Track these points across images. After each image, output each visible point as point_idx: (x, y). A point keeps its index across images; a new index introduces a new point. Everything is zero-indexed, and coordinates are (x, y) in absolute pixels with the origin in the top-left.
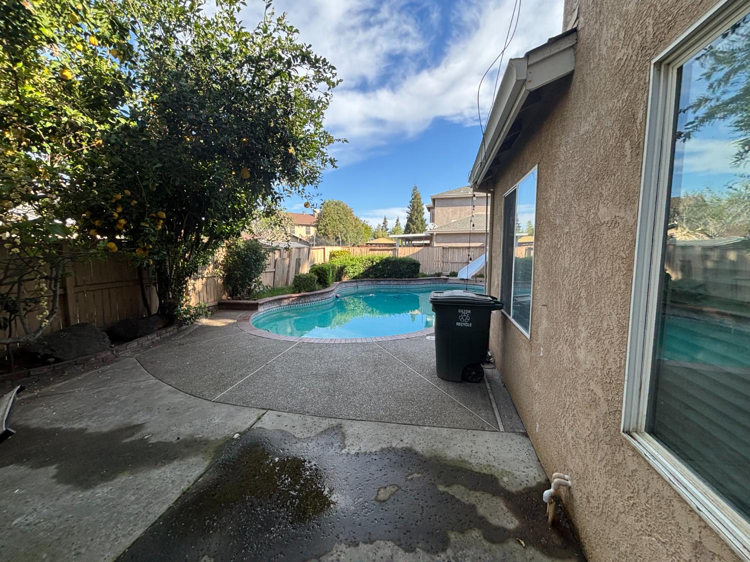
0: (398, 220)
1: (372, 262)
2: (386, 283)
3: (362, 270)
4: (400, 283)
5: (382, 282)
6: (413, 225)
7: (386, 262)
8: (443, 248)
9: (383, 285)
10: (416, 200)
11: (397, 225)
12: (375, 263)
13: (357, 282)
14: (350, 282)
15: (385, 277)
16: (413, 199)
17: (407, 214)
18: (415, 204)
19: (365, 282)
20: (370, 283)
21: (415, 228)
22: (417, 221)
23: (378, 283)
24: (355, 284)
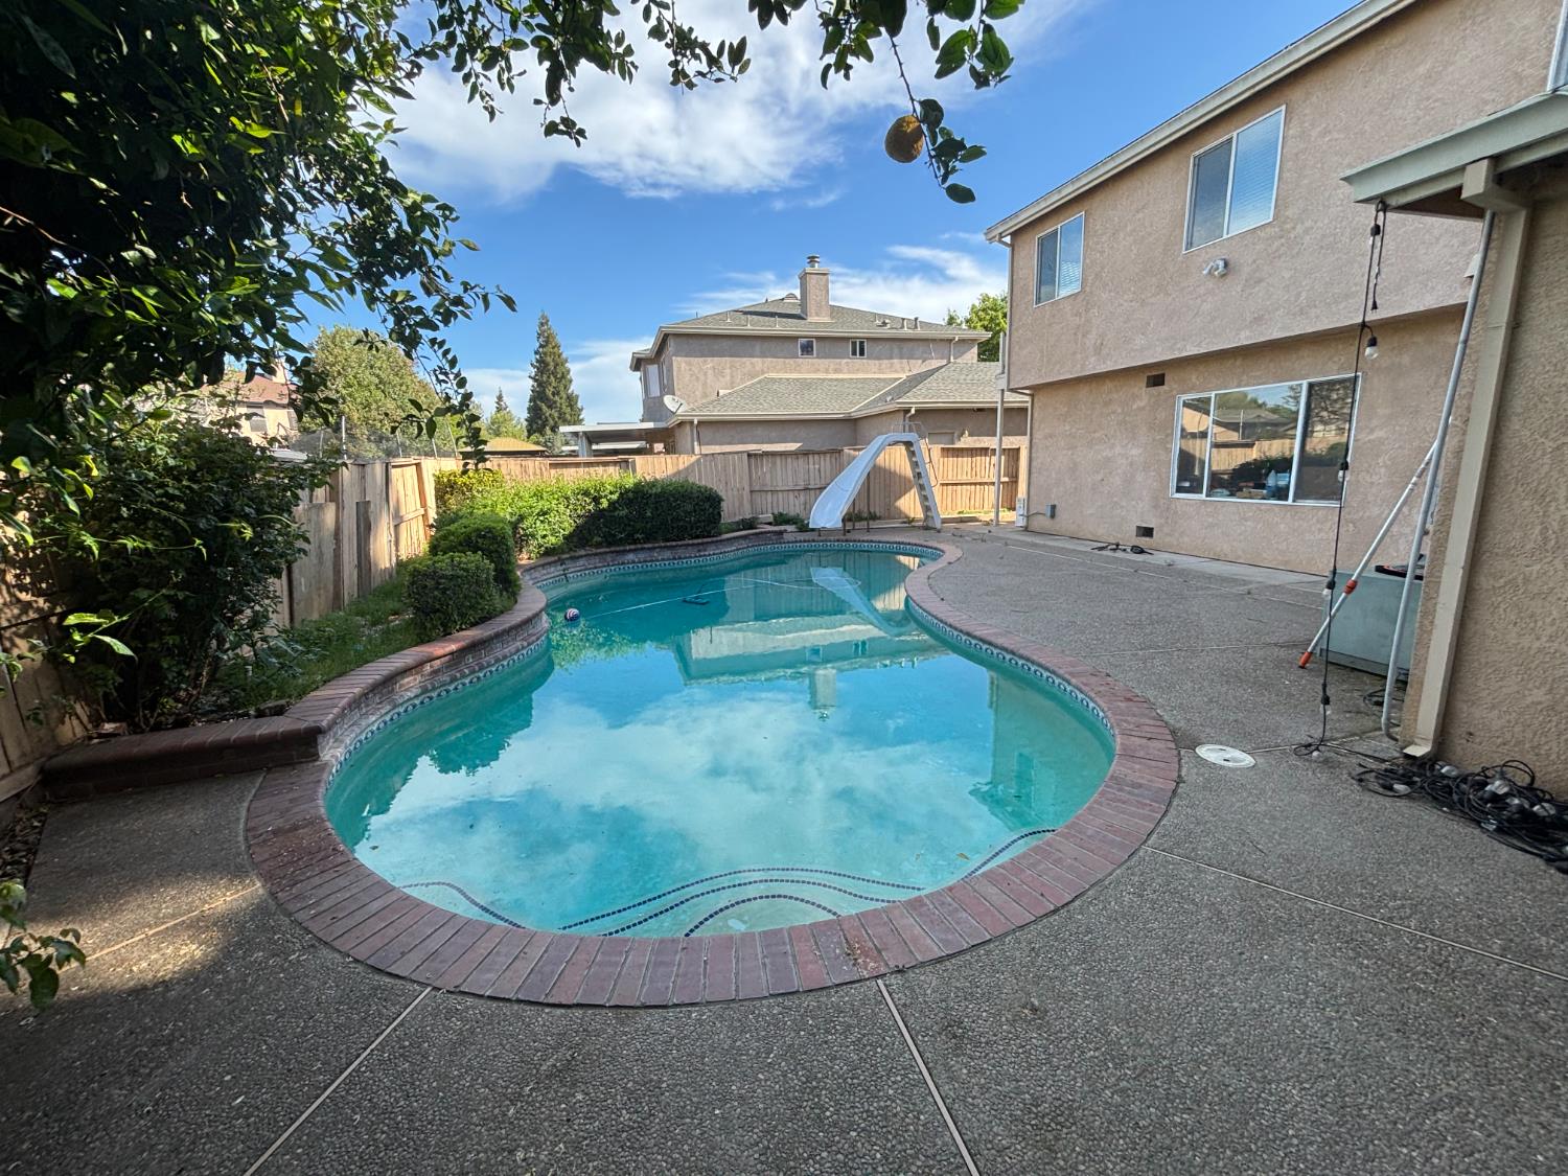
0: (500, 398)
1: (596, 500)
2: (642, 556)
3: (568, 525)
4: (681, 552)
5: (631, 556)
6: (550, 407)
7: (638, 498)
8: (749, 455)
9: (633, 562)
10: (548, 349)
11: (499, 410)
12: (605, 504)
13: (562, 562)
14: (543, 566)
15: (635, 542)
16: (541, 346)
17: (531, 382)
18: (549, 359)
19: (581, 562)
20: (596, 561)
21: (556, 415)
22: (557, 398)
23: (621, 559)
24: (555, 571)
